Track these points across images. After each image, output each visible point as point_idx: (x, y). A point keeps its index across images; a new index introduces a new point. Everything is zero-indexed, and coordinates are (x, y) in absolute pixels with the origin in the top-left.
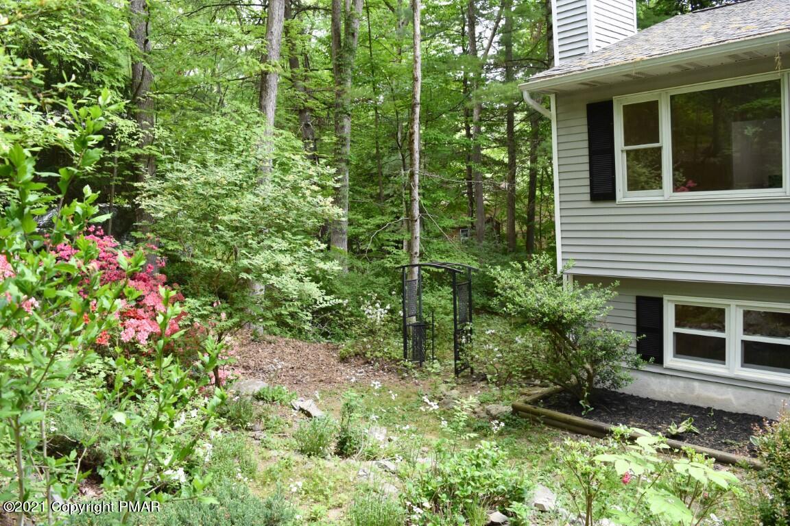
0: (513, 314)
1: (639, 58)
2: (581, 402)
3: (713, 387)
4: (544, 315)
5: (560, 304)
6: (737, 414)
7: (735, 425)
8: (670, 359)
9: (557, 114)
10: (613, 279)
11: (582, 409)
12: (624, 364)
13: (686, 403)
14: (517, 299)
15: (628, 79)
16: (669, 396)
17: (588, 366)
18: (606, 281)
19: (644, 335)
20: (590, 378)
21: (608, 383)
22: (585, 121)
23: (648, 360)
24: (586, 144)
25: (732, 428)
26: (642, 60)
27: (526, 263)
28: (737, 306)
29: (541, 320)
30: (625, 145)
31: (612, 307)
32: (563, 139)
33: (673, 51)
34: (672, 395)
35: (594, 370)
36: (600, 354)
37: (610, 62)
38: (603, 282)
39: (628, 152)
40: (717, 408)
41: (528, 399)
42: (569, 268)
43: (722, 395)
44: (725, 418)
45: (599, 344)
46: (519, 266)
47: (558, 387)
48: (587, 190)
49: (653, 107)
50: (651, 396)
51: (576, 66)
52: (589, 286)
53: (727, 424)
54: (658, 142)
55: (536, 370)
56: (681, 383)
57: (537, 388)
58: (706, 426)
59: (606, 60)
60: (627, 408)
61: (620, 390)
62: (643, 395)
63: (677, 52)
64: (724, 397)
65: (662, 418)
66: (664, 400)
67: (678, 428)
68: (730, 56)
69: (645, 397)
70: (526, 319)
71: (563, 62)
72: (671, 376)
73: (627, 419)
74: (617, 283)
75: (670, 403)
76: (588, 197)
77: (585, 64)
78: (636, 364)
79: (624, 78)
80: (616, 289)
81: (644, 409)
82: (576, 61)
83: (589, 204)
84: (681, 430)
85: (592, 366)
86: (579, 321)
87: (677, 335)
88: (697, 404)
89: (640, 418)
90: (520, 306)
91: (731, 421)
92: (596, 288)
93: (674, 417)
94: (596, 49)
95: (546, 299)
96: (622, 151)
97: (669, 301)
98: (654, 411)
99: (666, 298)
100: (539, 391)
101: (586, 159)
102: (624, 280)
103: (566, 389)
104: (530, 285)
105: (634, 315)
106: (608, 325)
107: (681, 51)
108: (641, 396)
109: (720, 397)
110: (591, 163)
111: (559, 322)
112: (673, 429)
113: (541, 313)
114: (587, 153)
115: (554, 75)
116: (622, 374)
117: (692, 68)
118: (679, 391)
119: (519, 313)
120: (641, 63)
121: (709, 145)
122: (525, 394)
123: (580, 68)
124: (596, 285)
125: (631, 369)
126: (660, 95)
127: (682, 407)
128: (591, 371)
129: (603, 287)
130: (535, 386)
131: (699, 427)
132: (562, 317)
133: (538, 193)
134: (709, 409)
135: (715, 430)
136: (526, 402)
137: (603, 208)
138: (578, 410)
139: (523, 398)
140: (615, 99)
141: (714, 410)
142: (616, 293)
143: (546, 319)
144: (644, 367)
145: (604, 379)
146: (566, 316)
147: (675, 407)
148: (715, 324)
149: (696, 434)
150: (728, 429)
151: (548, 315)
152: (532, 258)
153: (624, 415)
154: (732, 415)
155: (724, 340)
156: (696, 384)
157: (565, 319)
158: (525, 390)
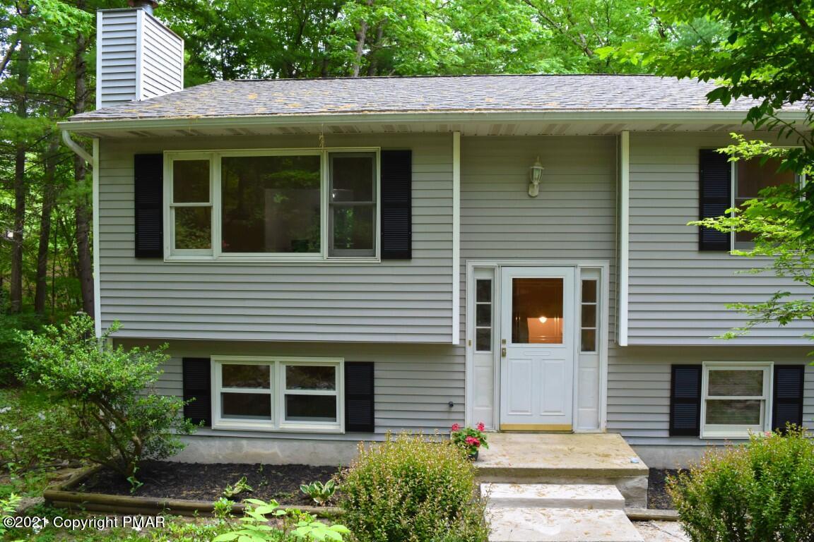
0: (50, 387)
1: (194, 115)
2: (129, 479)
3: (260, 443)
4: (89, 385)
5: (108, 371)
6: (283, 466)
7: (283, 477)
8: (218, 421)
9: (100, 161)
10: (162, 341)
11: (129, 485)
12: (173, 431)
13: (235, 462)
14: (55, 369)
15: (181, 134)
16: (217, 458)
17: (136, 438)
18: (153, 344)
19: (194, 398)
20: (138, 450)
21: (156, 454)
22: (131, 172)
23: (198, 424)
24: (132, 197)
25: (281, 481)
26: (198, 118)
27: (64, 327)
28: (281, 362)
29: (86, 390)
30: (175, 201)
31: (163, 371)
32: (106, 189)
33: (226, 114)
34: (220, 457)
35: (143, 441)
36: (150, 423)
37: (165, 114)
38: (152, 345)
39: (177, 209)
40: (264, 463)
41: (64, 484)
42: (114, 330)
43: (268, 450)
44: (274, 472)
45: (150, 412)
46: (55, 329)
47: (99, 465)
48: (132, 245)
49: (204, 166)
50: (200, 461)
51: (123, 112)
52: (135, 350)
53: (276, 477)
54: (208, 201)
55: (67, 449)
56: (230, 443)
57: (68, 470)
58: (258, 482)
59: (159, 111)
60: (177, 477)
61: (168, 459)
62: (191, 460)
63: (233, 116)
64: (270, 452)
65: (215, 482)
66: (213, 463)
67: (233, 489)
68: (280, 128)
69: (194, 462)
70: (67, 390)
71: (107, 106)
72: (220, 437)
73: (180, 489)
74: (166, 345)
75: (219, 465)
76: (132, 253)
77: (136, 112)
78: (187, 430)
79: (177, 134)
80: (165, 352)
81: (195, 476)
82: (123, 107)
83: (133, 261)
84: (236, 491)
85: (140, 437)
86: (129, 389)
87: (224, 395)
88: (245, 462)
89: (193, 486)
90: (59, 377)
91: (279, 473)
92: (142, 352)
93: (226, 479)
94: (143, 99)
95: (90, 368)
96: (171, 207)
97: (216, 361)
98: (205, 475)
99: (213, 358)
100: (73, 474)
101: (132, 213)
102: (173, 342)
103: (107, 467)
104: (69, 352)
105: (180, 378)
106: (156, 390)
107: (236, 116)
108: (189, 462)
109: (266, 452)
110: (137, 217)
111: (107, 392)
112: (229, 491)
113: (85, 383)
114: (133, 207)
115: (101, 119)
116: (174, 441)
117: (244, 133)
118: (228, 451)
119: (56, 385)
120: (197, 121)
121: (235, 207)
122: (54, 479)
123: (130, 115)
124: (142, 349)
125: (182, 435)
126: (212, 155)
127: (231, 467)
128: (140, 443)
129: (151, 350)
130: (63, 468)
131: (252, 485)
132: (110, 386)
133: (51, 245)
134: (258, 465)
135: (266, 485)
136: (62, 489)
137: (149, 266)
138: (125, 488)
139: (55, 485)
140: (166, 154)
141: (263, 465)
142: (168, 356)
143: (92, 390)
144: (194, 432)
145: (152, 450)
146: (114, 384)
147: (225, 469)
148: (250, 382)
149: (250, 492)
150: (278, 483)
151: (94, 385)
152: (71, 320)
153: (175, 486)
154: (278, 468)
155: (269, 396)
156: (244, 442)
157: (114, 388)
158: (55, 475)
